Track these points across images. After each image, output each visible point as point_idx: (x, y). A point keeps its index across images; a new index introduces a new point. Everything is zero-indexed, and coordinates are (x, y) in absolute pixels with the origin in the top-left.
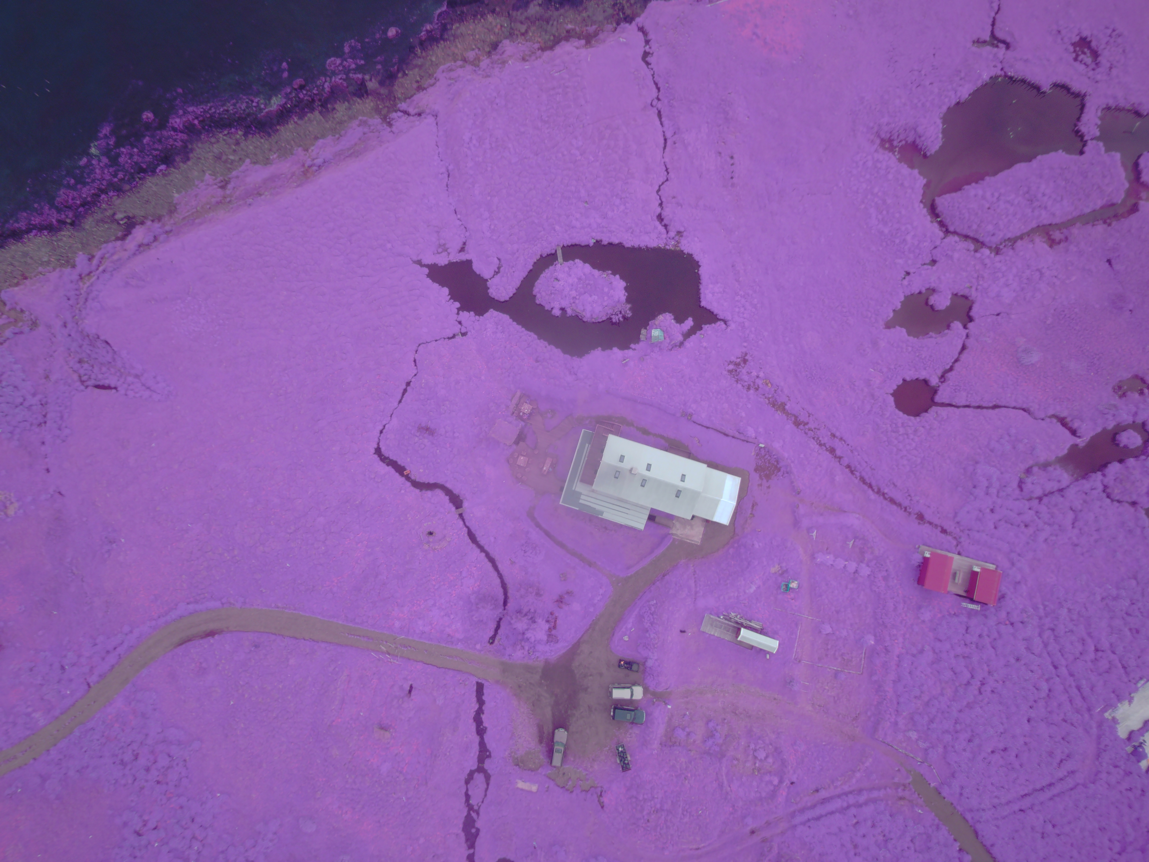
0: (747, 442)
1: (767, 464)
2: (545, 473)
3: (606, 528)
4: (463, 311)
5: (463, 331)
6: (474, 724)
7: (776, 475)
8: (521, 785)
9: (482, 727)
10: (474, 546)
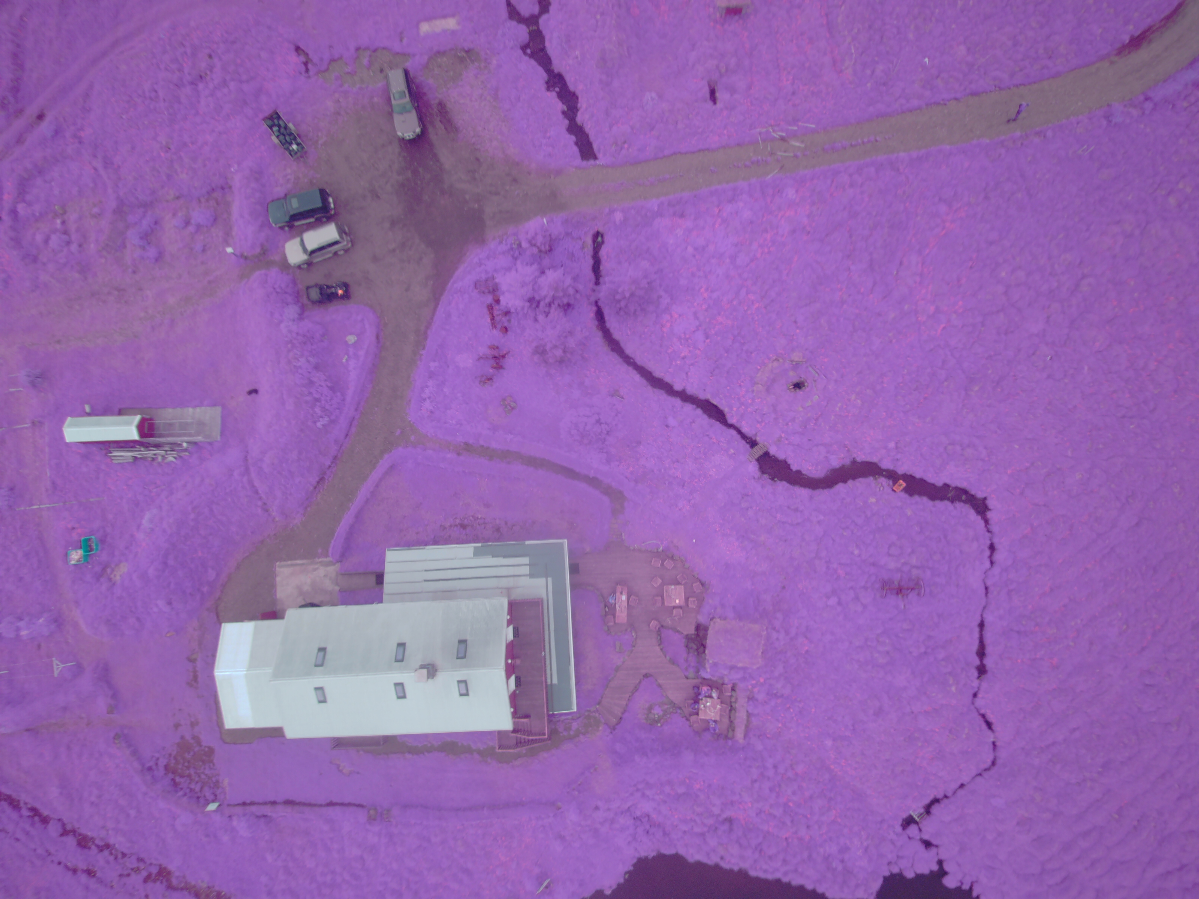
0: (244, 804)
1: (192, 771)
2: (619, 588)
3: (463, 526)
4: (932, 872)
5: (913, 830)
6: (572, 88)
7: (170, 755)
8: (451, 24)
9: (557, 89)
10: (702, 396)
